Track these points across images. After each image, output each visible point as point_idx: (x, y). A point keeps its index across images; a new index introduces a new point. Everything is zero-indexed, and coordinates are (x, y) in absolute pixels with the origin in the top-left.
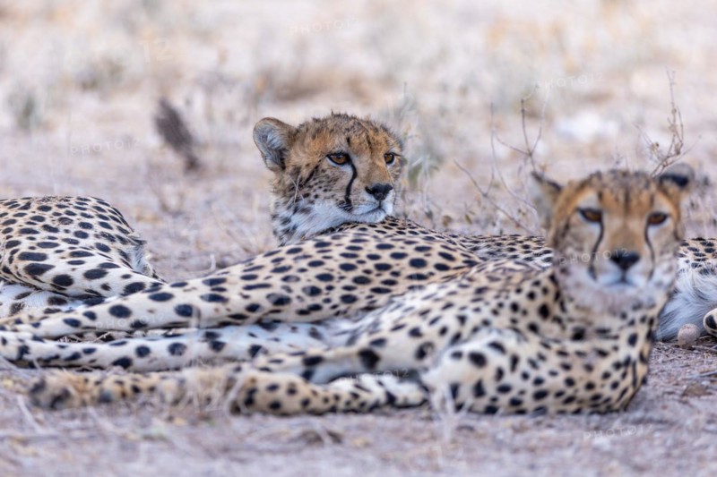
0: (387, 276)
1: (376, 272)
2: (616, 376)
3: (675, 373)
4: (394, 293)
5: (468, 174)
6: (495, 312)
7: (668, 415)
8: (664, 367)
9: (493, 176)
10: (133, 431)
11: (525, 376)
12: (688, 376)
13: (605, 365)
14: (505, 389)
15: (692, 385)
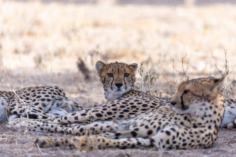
0: (134, 109)
1: (131, 108)
2: (206, 138)
3: (226, 137)
4: (137, 114)
5: (167, 79)
6: (169, 121)
7: (224, 149)
8: (223, 135)
9: (174, 80)
10: (70, 154)
11: (180, 139)
12: (230, 138)
13: (203, 135)
14: (174, 142)
15: (231, 140)
